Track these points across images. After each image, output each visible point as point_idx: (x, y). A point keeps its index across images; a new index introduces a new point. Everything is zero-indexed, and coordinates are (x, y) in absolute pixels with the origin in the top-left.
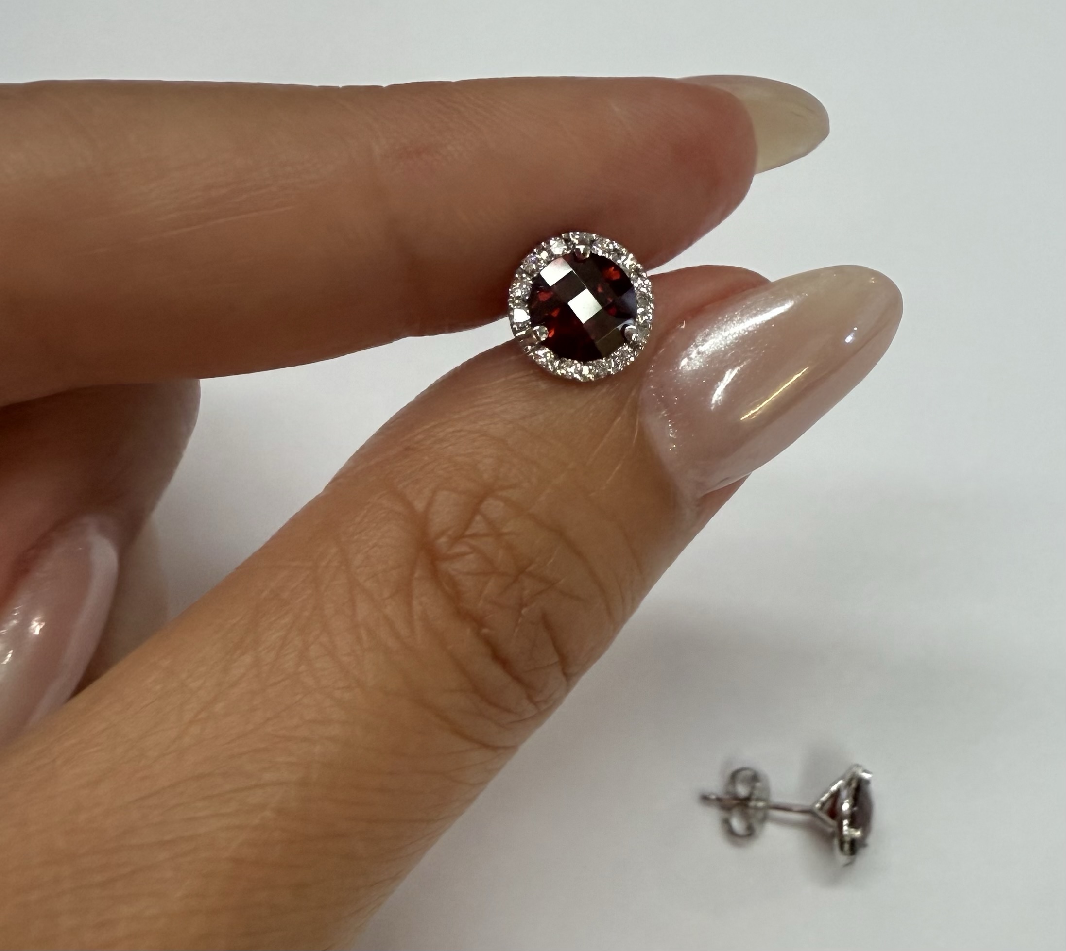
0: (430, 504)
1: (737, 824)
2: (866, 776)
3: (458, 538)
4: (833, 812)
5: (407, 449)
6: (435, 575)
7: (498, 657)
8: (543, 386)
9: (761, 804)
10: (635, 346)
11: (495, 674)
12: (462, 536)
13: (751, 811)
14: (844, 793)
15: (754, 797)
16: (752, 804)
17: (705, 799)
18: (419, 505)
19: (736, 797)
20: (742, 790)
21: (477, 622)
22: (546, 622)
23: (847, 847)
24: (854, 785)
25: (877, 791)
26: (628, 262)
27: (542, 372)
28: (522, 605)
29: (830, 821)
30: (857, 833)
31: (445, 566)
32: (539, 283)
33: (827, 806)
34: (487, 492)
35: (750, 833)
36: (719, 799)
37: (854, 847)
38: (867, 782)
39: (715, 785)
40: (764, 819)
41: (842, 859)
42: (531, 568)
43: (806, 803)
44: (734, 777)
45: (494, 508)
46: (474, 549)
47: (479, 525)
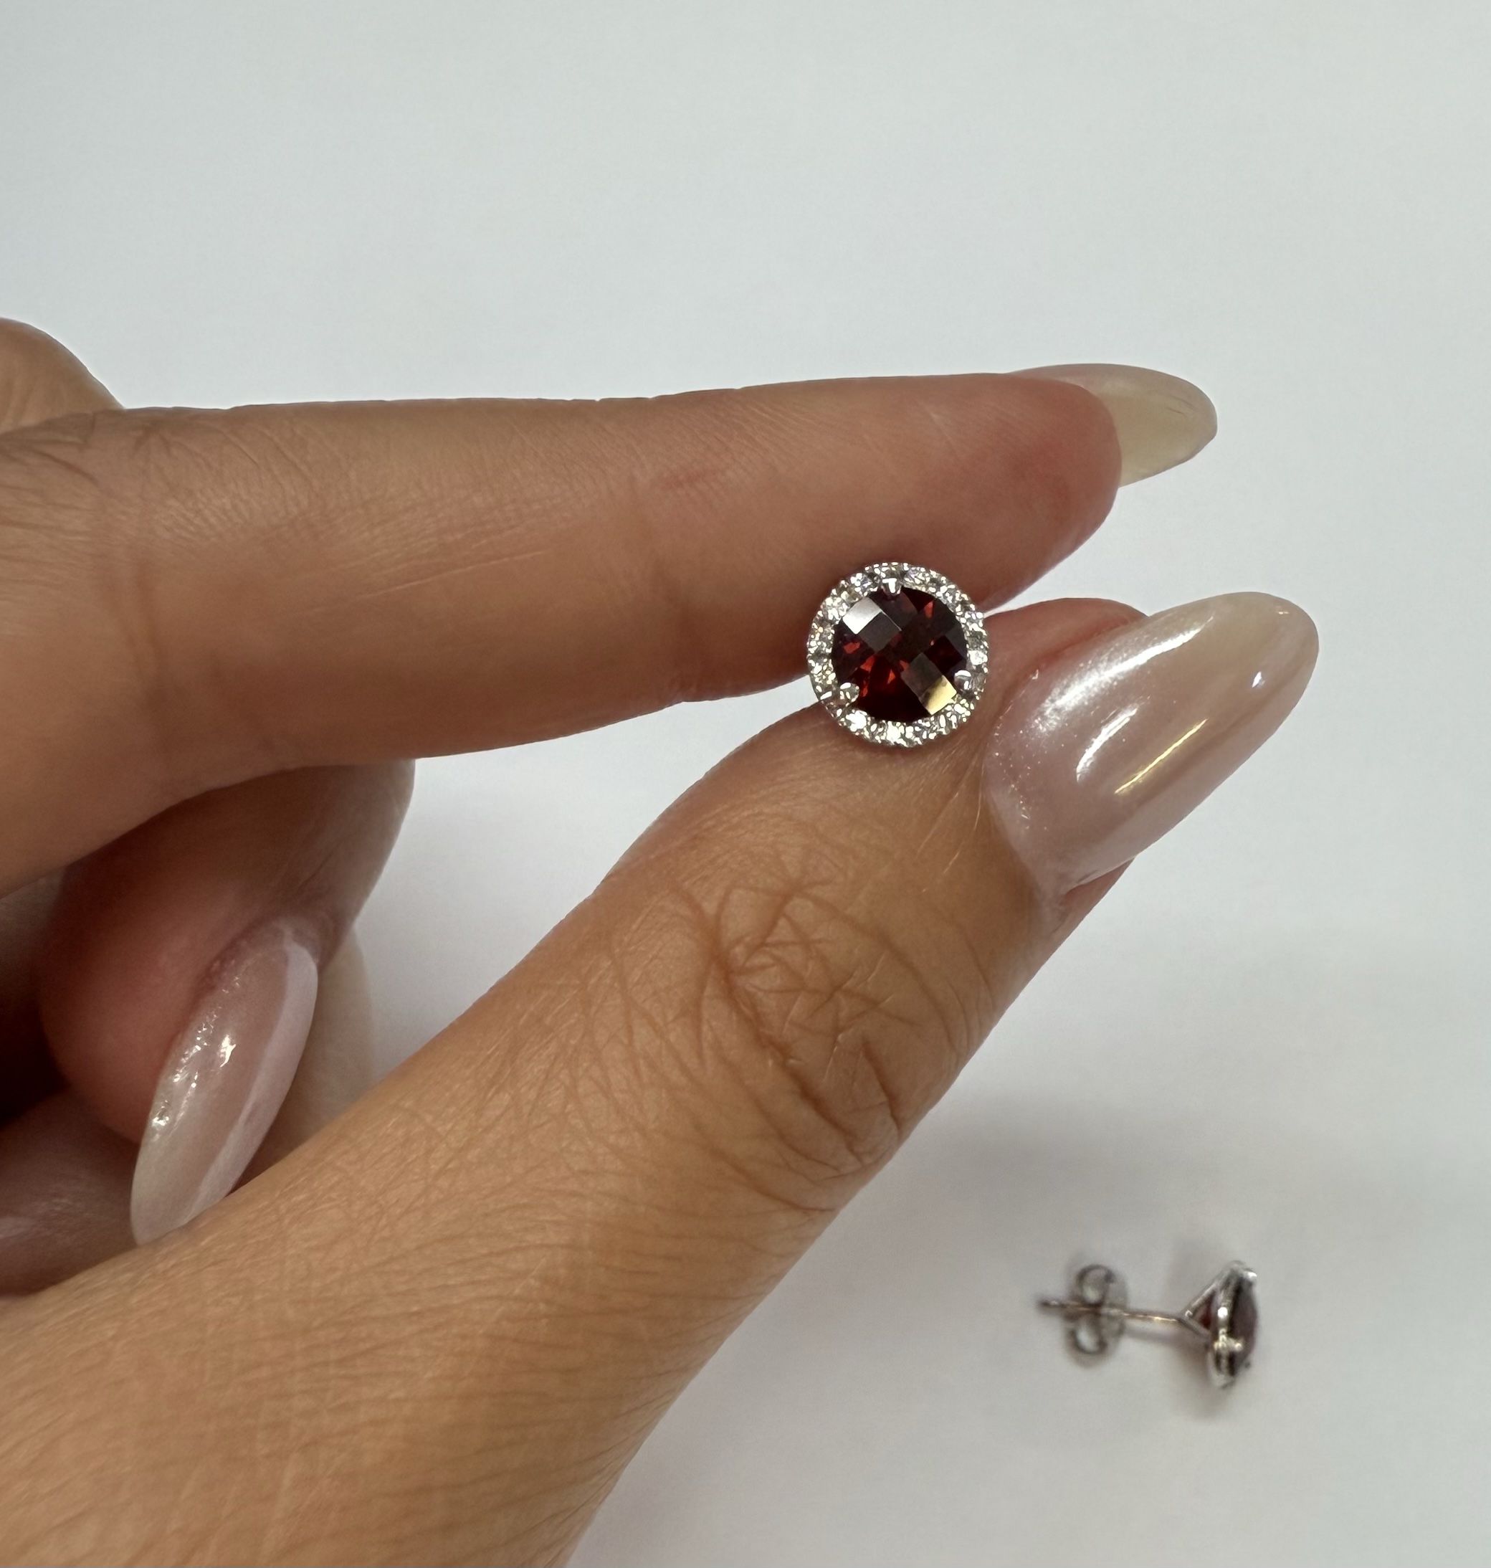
0: (722, 906)
1: (1086, 1338)
2: (1251, 1275)
3: (759, 946)
4: (1208, 1320)
5: (695, 838)
6: (730, 993)
7: (807, 1093)
9: (1114, 1312)
11: (804, 1116)
12: (763, 944)
13: (1104, 1321)
14: (1221, 1297)
15: (1108, 1302)
16: (1105, 1310)
17: (1045, 1305)
18: (709, 906)
19: (1084, 1303)
20: (1092, 1295)
21: (782, 1051)
22: (868, 1050)
23: (1224, 1362)
24: (1233, 1282)
25: (1262, 1297)
28: (838, 1030)
29: (1204, 1331)
30: (1237, 1346)
31: (740, 981)
32: (842, 632)
33: (1200, 1314)
34: (794, 889)
35: (1102, 1347)
36: (1062, 1306)
37: (1234, 1364)
38: (1250, 1284)
39: (1057, 1288)
40: (1121, 1331)
41: (1219, 1378)
42: (849, 984)
43: (1175, 1310)
44: (1082, 1276)
45: (801, 909)
46: (778, 960)
47: (783, 931)
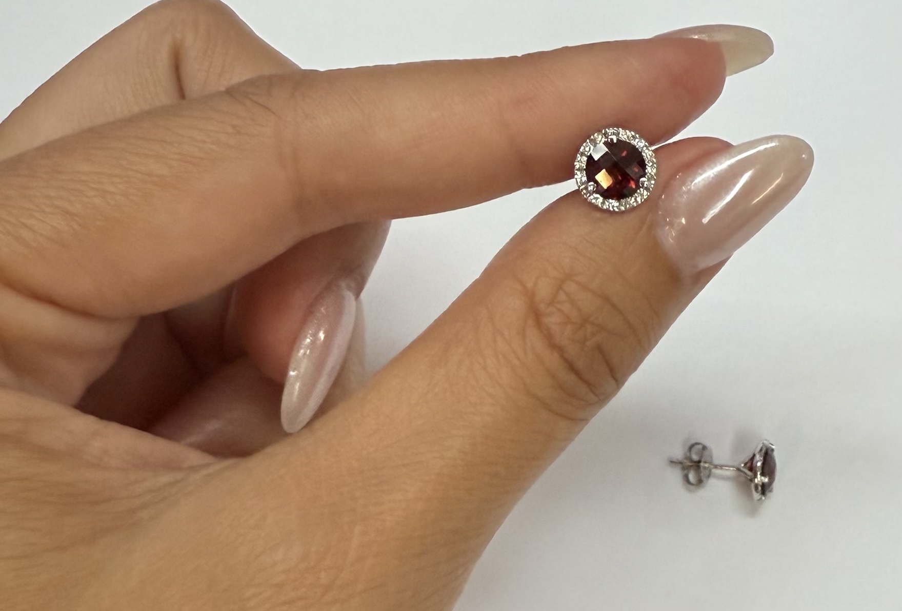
0: (535, 285)
1: (692, 477)
2: (773, 447)
3: (550, 304)
4: (752, 468)
8: (598, 215)
9: (707, 465)
10: (647, 189)
11: (571, 378)
13: (702, 469)
14: (758, 457)
15: (703, 460)
16: (702, 464)
17: (672, 462)
18: (529, 285)
19: (692, 461)
20: (695, 457)
22: (599, 348)
23: (760, 488)
24: (764, 451)
25: (778, 457)
26: (640, 144)
27: (596, 207)
28: (586, 340)
29: (749, 473)
30: (766, 480)
32: (590, 158)
33: (748, 465)
34: (566, 277)
35: (700, 482)
36: (681, 463)
37: (764, 489)
38: (773, 450)
39: (678, 453)
40: (709, 476)
41: (756, 496)
43: (736, 464)
44: (691, 447)
45: (571, 287)
46: (560, 310)
47: (562, 296)
